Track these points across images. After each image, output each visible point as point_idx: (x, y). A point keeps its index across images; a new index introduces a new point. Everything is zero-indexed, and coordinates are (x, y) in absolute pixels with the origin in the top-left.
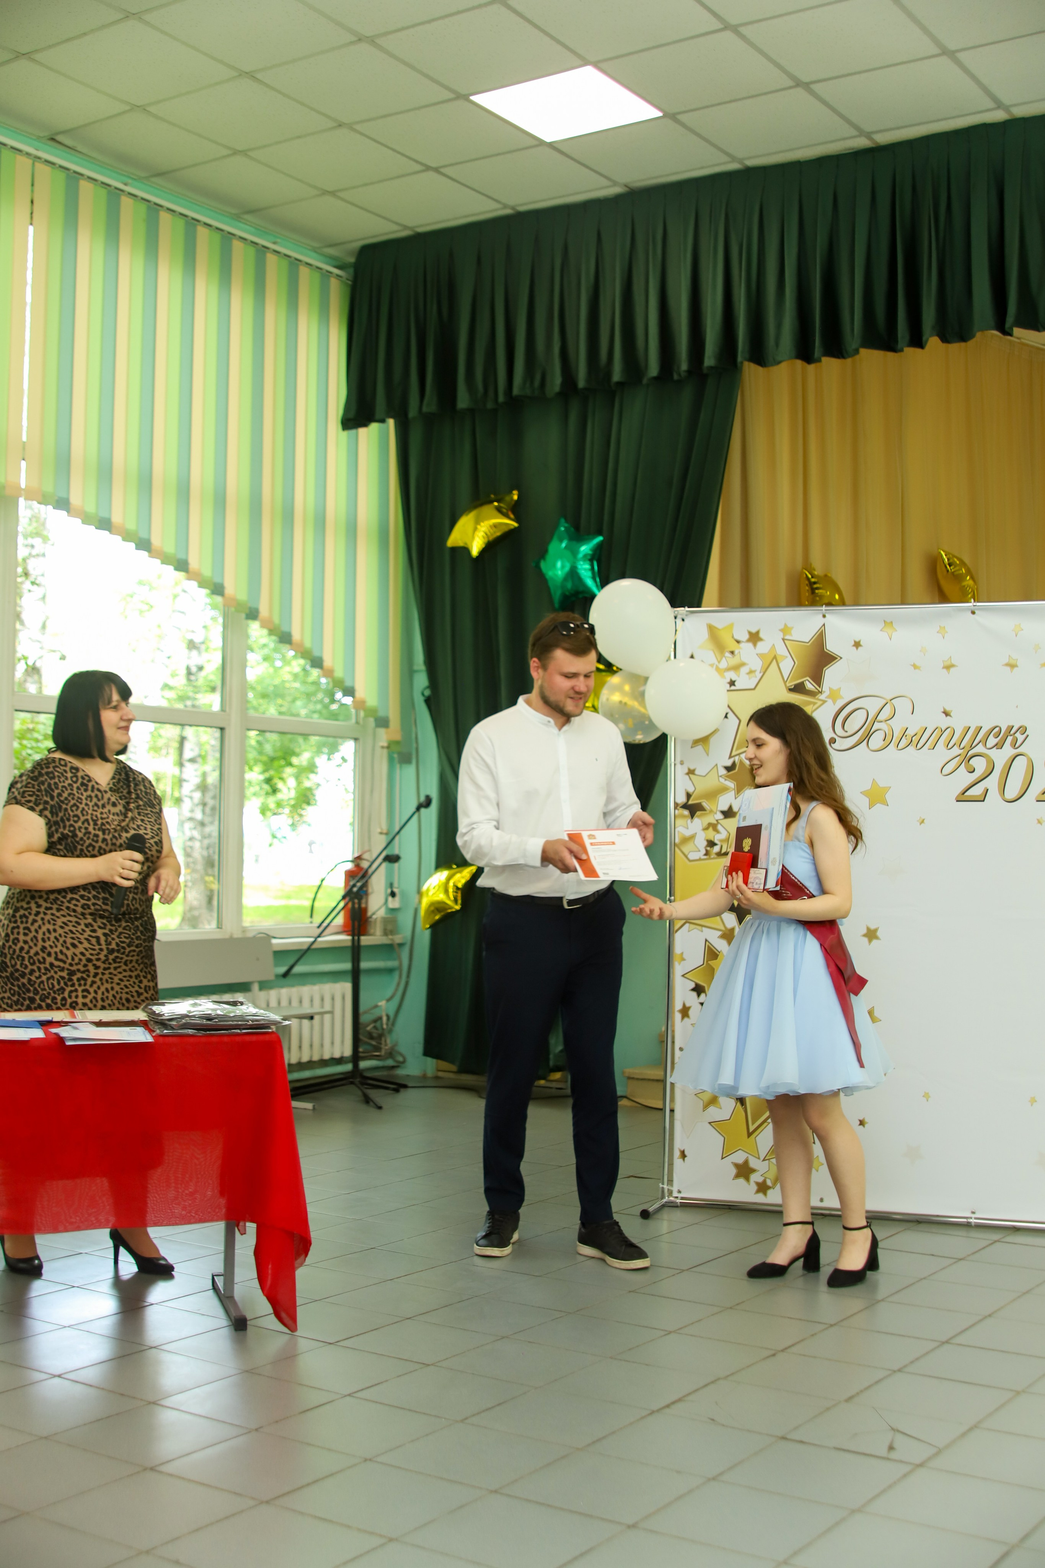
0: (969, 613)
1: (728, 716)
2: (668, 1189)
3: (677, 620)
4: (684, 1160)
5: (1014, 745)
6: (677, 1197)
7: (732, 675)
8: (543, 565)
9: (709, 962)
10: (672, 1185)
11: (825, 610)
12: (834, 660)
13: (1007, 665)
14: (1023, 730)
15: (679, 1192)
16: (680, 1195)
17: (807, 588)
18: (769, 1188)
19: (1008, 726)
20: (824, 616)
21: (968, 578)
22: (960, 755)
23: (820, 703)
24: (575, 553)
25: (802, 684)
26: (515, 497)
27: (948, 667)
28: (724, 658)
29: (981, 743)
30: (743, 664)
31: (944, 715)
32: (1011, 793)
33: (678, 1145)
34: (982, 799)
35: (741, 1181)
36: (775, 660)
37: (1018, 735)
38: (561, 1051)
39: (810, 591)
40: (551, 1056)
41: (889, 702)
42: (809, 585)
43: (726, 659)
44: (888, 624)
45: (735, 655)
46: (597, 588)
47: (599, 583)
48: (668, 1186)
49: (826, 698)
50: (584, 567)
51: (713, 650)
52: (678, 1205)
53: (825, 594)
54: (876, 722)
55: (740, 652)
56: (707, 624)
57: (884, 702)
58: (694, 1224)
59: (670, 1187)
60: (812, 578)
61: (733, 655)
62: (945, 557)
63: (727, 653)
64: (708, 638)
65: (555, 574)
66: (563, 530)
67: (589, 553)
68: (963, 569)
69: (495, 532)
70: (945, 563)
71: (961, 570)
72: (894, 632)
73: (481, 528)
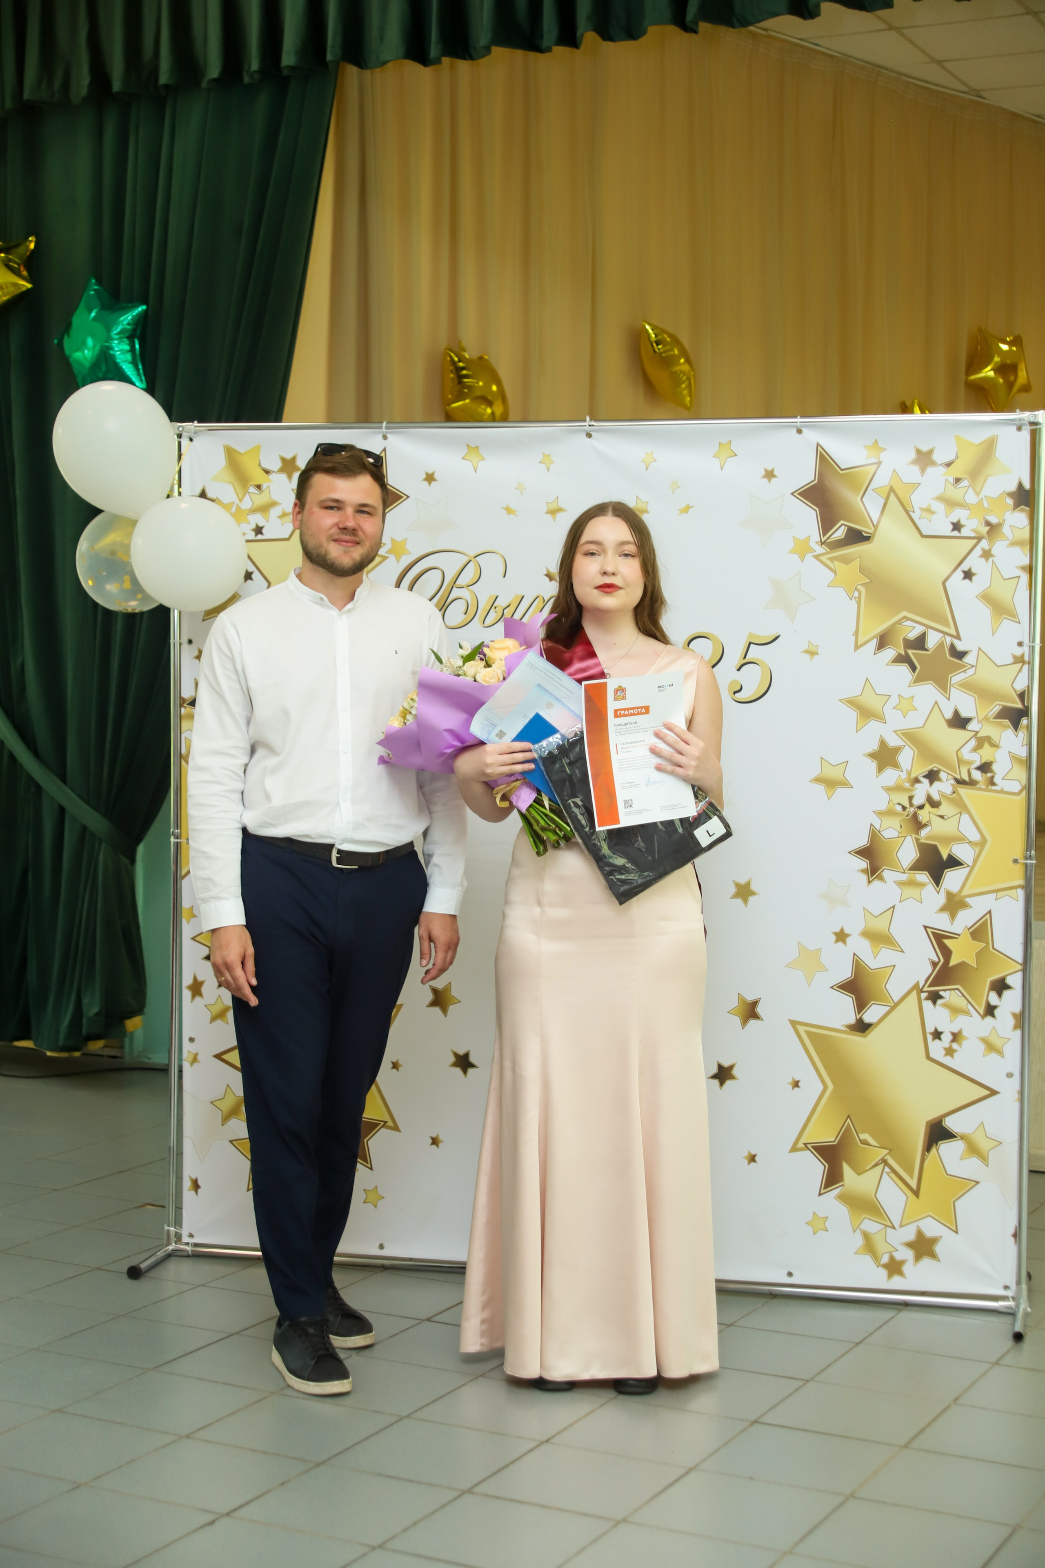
0: (583, 435)
2: (176, 1233)
3: (181, 439)
4: (197, 1192)
6: (187, 1244)
7: (257, 519)
8: (67, 343)
10: (181, 1227)
11: (386, 428)
12: (399, 500)
15: (191, 1236)
16: (191, 1241)
20: (385, 437)
21: (682, 360)
24: (108, 327)
26: (32, 246)
27: (554, 512)
28: (247, 494)
30: (274, 504)
31: (547, 579)
33: (188, 1171)
38: (97, 1014)
39: (456, 382)
40: (84, 1021)
41: (473, 559)
42: (454, 371)
43: (250, 497)
44: (473, 449)
45: (262, 491)
46: (138, 377)
47: (141, 371)
48: (175, 1228)
49: (386, 553)
50: (121, 347)
51: (232, 483)
52: (189, 1254)
53: (476, 384)
54: (454, 588)
55: (269, 486)
56: (224, 446)
57: (465, 559)
58: (200, 1286)
59: (177, 1229)
60: (460, 361)
61: (260, 490)
62: (651, 332)
63: (251, 487)
64: (225, 466)
65: (84, 357)
66: (93, 294)
67: (127, 328)
68: (676, 349)
69: (1, 296)
70: (651, 340)
71: (674, 351)
72: (481, 461)
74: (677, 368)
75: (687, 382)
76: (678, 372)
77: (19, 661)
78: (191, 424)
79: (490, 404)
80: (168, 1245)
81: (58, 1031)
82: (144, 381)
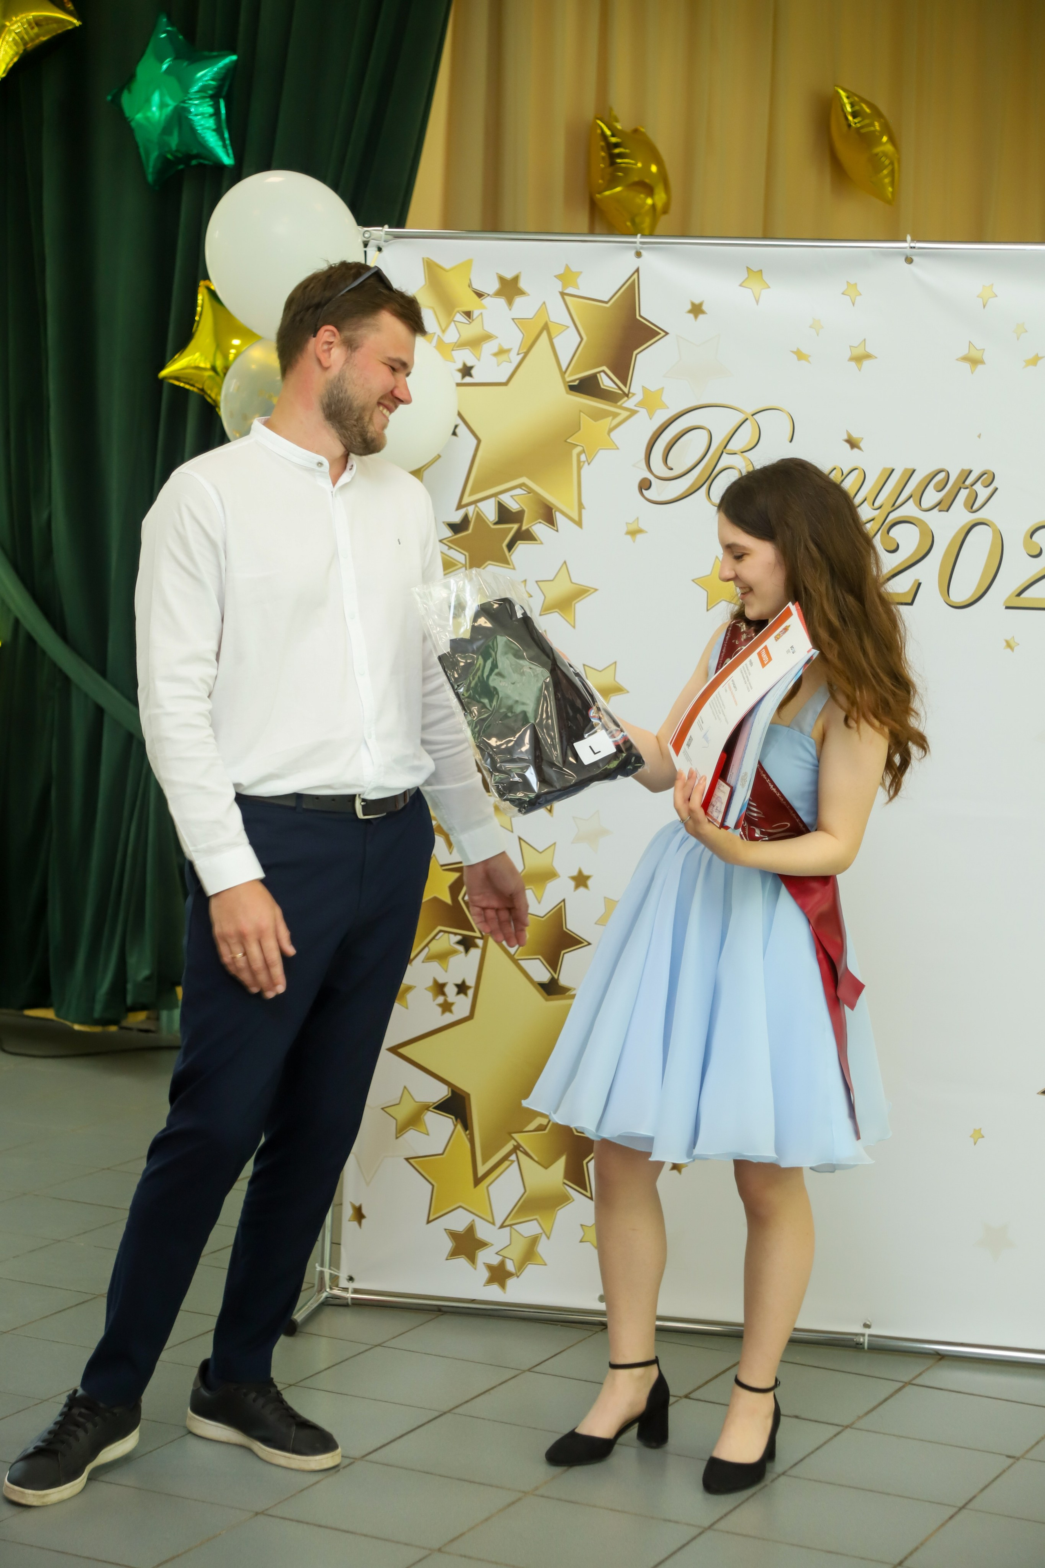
0: (902, 260)
1: (457, 431)
2: (331, 1274)
3: (368, 249)
4: (360, 1223)
5: (971, 506)
6: (346, 1289)
7: (465, 356)
8: (126, 100)
10: (338, 1267)
11: (641, 243)
12: (652, 337)
13: (966, 359)
14: (988, 477)
15: (351, 1279)
16: (351, 1286)
17: (603, 154)
18: (510, 1275)
19: (963, 470)
20: (638, 255)
21: (885, 139)
22: (873, 520)
23: (625, 414)
24: (185, 84)
25: (594, 378)
27: (859, 359)
28: (453, 323)
29: (911, 499)
30: (487, 337)
31: (848, 446)
32: (961, 591)
33: (349, 1196)
34: (910, 601)
35: (462, 1262)
36: (545, 334)
37: (978, 487)
38: (148, 979)
39: (608, 162)
40: (130, 986)
41: (750, 417)
42: (605, 149)
43: (455, 325)
44: (754, 273)
45: (473, 320)
46: (224, 150)
47: (228, 142)
48: (330, 1269)
49: (635, 406)
50: (201, 109)
51: (433, 308)
52: (348, 1303)
53: (634, 166)
54: (724, 454)
55: (481, 314)
56: (423, 258)
57: (740, 417)
58: (376, 1346)
59: (332, 1270)
60: (613, 135)
61: (470, 318)
62: (846, 100)
63: (458, 314)
64: (424, 286)
65: (147, 119)
66: (165, 37)
67: (210, 84)
68: (877, 124)
69: (38, 36)
70: (845, 111)
71: (874, 126)
72: (764, 289)
73: (12, 25)
74: (878, 150)
75: (890, 167)
76: (880, 155)
77: (45, 515)
78: (381, 228)
79: (649, 190)
80: (321, 1291)
81: (92, 999)
82: (231, 155)
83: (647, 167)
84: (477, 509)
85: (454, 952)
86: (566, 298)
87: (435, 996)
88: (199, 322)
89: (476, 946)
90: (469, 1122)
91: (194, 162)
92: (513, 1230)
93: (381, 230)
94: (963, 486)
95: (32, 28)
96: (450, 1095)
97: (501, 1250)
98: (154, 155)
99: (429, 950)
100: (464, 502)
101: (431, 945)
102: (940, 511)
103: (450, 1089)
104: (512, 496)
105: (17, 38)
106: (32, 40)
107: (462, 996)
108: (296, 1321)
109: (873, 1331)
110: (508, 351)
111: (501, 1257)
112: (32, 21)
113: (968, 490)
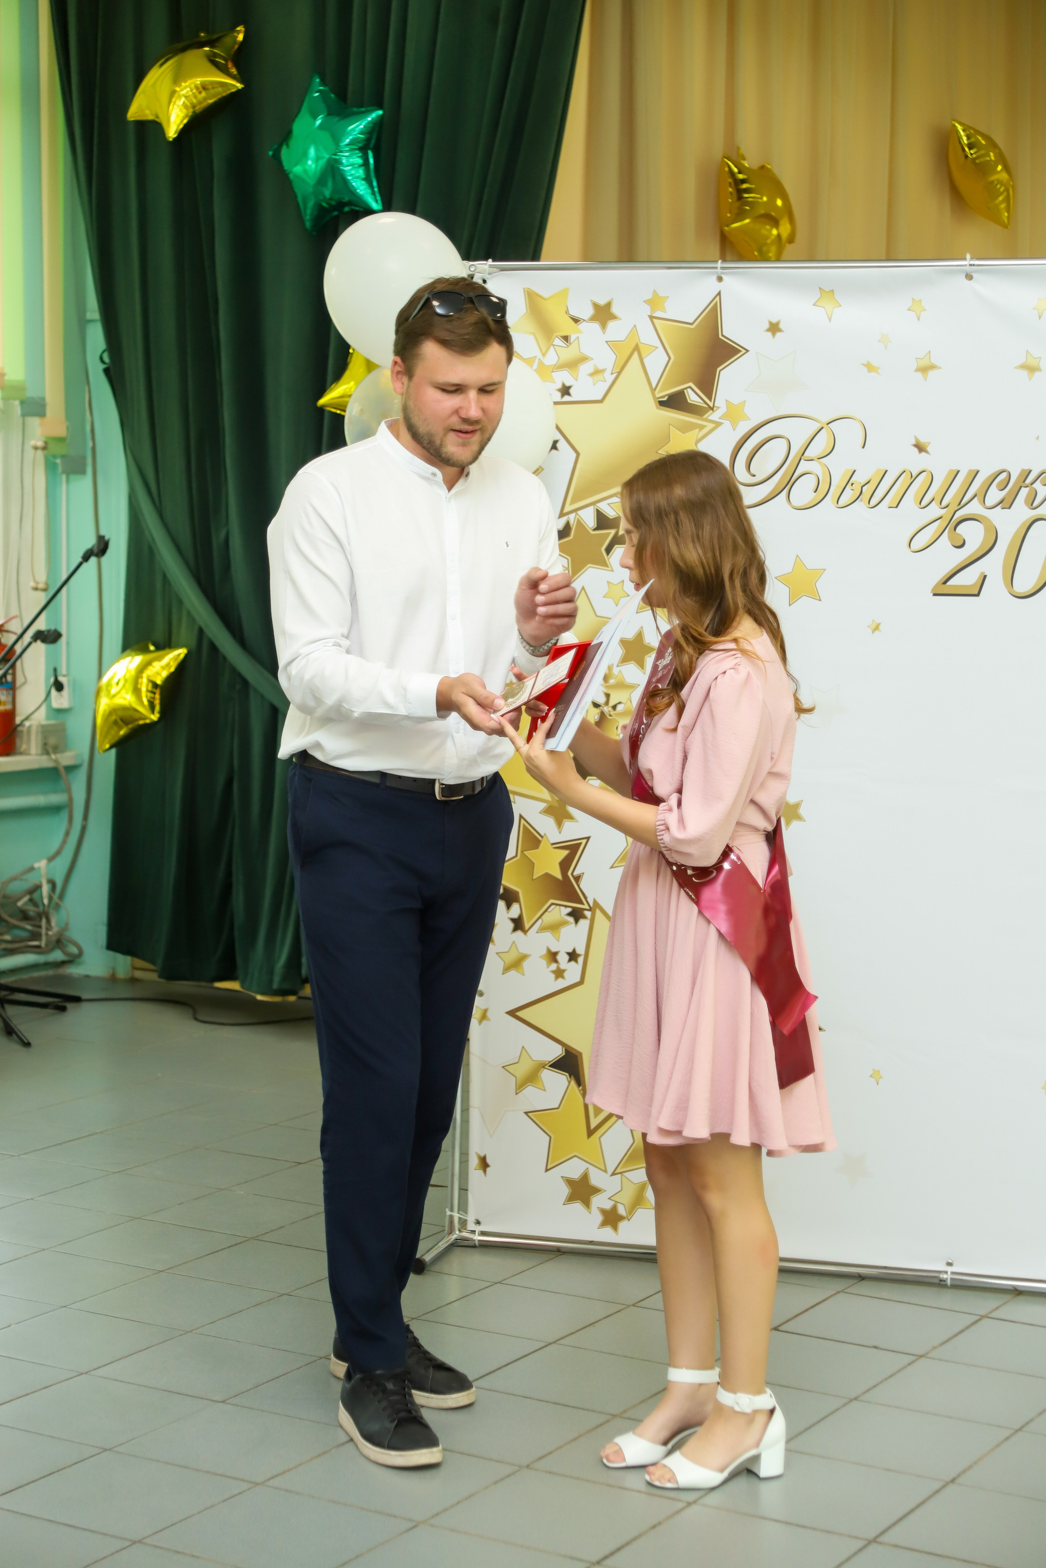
0: (962, 277)
1: (558, 445)
2: (460, 1219)
4: (485, 1171)
5: (1031, 503)
6: (473, 1232)
7: (564, 377)
8: (285, 153)
9: (525, 852)
10: (466, 1212)
11: (722, 268)
12: (736, 354)
13: (1023, 367)
15: (478, 1222)
16: (478, 1229)
17: (730, 190)
18: (621, 1218)
19: (1023, 471)
20: (720, 279)
21: (999, 168)
22: (941, 518)
23: (710, 426)
24: (336, 139)
25: (681, 393)
26: (241, 37)
27: (925, 370)
28: (552, 347)
29: (976, 499)
30: (584, 359)
31: (916, 450)
32: (1024, 582)
33: (476, 1148)
34: (976, 593)
35: (578, 1206)
36: (636, 354)
37: (1038, 485)
39: (735, 197)
41: (825, 426)
42: (733, 185)
43: (555, 349)
44: (826, 293)
45: (570, 344)
46: (373, 196)
47: (376, 189)
48: (459, 1213)
49: (720, 418)
50: (351, 161)
51: (534, 334)
52: (475, 1245)
53: (760, 200)
54: (802, 460)
55: (578, 337)
56: (524, 289)
57: (816, 426)
58: (496, 1283)
59: (461, 1215)
60: (740, 173)
61: (567, 342)
62: (962, 133)
63: (557, 338)
64: (526, 314)
65: (305, 171)
66: (318, 96)
67: (359, 137)
68: (992, 154)
69: (205, 99)
70: (962, 142)
71: (989, 156)
72: (836, 307)
73: (182, 90)
74: (994, 178)
75: (1005, 194)
76: (996, 182)
77: (223, 535)
78: (485, 262)
79: (775, 222)
80: (451, 1233)
81: (271, 973)
82: (380, 202)
83: (772, 201)
84: (577, 516)
85: (564, 923)
86: (655, 321)
87: (548, 965)
88: (352, 354)
89: (585, 917)
90: (581, 1078)
91: (346, 209)
92: (623, 1176)
93: (485, 264)
94: (1023, 485)
95: (200, 92)
96: (564, 1054)
97: (613, 1196)
98: (311, 204)
99: (543, 921)
100: (565, 511)
101: (543, 917)
102: (1003, 508)
103: (564, 1049)
104: (609, 504)
105: (186, 102)
106: (200, 103)
107: (573, 963)
108: (425, 1260)
109: (954, 1269)
110: (603, 371)
111: (614, 1202)
112: (200, 86)
113: (1028, 488)
